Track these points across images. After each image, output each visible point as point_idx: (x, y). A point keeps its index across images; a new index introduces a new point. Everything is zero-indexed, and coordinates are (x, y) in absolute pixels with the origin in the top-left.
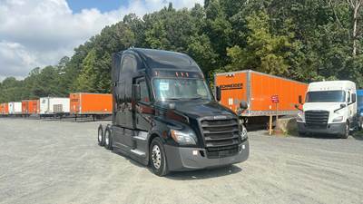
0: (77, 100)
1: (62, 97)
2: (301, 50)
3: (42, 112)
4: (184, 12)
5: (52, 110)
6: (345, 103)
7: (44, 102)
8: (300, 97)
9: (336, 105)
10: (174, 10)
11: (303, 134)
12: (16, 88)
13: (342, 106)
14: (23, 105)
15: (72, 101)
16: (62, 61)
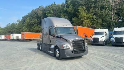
0: (24, 35)
1: (18, 33)
2: (96, 19)
3: (12, 39)
4: (59, 5)
5: (15, 38)
6: (104, 35)
7: (12, 35)
8: (92, 34)
9: (101, 36)
10: (56, 5)
11: (93, 45)
12: (2, 30)
13: (103, 36)
14: (5, 36)
15: (22, 35)
16: (18, 21)
